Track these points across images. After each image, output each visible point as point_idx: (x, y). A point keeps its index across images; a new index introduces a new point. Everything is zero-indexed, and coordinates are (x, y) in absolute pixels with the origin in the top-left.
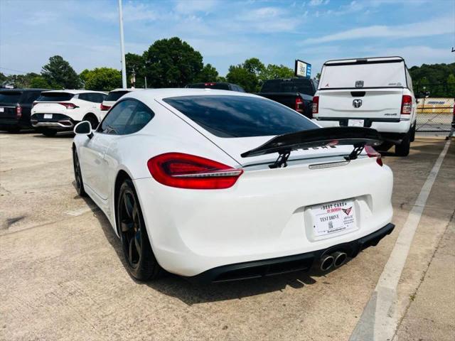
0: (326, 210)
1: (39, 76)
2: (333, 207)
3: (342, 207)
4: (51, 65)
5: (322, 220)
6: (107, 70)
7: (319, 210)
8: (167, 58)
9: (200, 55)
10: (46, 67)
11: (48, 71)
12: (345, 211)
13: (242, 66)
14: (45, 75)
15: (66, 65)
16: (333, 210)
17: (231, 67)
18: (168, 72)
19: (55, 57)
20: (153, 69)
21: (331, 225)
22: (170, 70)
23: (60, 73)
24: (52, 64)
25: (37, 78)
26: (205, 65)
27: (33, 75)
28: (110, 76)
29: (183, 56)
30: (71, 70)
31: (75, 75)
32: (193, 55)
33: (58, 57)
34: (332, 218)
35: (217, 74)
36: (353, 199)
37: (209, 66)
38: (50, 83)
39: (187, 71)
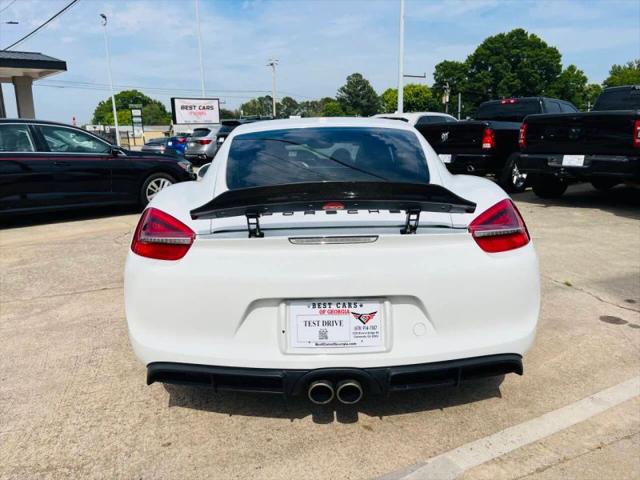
0: (317, 310)
1: (334, 101)
2: (334, 307)
3: (352, 310)
4: (348, 86)
5: (308, 324)
6: (414, 87)
7: (304, 309)
8: (501, 62)
9: (557, 52)
10: (343, 89)
11: (344, 94)
12: (359, 317)
13: (635, 65)
14: (341, 100)
15: (365, 84)
16: (331, 312)
17: (614, 67)
18: (501, 84)
19: (354, 75)
20: (479, 80)
21: (323, 335)
22: (505, 79)
23: (358, 96)
24: (350, 84)
25: (331, 104)
26: (564, 68)
27: (328, 100)
28: (417, 95)
29: (528, 56)
30: (371, 91)
31: (375, 97)
32: (544, 53)
33: (357, 75)
34: (328, 323)
35: (585, 80)
36: (381, 299)
37: (572, 68)
38: (344, 110)
39: (531, 79)
